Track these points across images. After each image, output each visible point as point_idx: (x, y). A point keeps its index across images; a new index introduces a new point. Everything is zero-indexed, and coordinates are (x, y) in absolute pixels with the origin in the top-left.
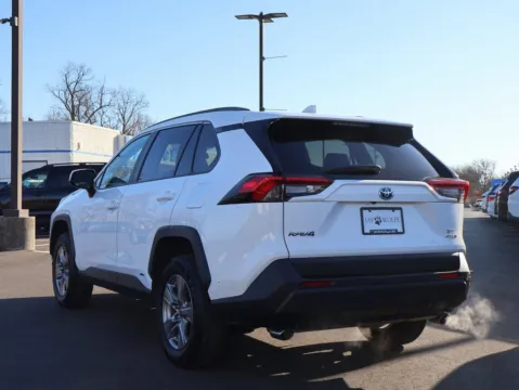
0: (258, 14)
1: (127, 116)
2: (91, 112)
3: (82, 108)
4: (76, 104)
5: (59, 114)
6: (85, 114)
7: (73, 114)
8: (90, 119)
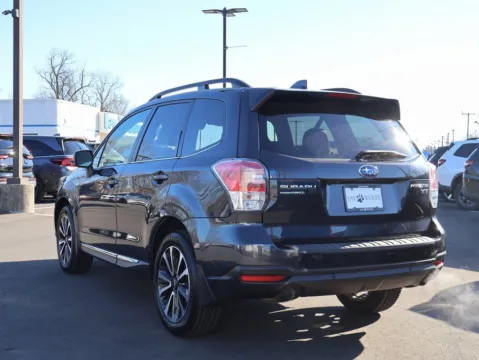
0: (222, 9)
1: (104, 97)
2: (73, 91)
3: (66, 88)
4: (60, 84)
5: (45, 92)
6: (68, 93)
7: (57, 93)
8: (72, 98)
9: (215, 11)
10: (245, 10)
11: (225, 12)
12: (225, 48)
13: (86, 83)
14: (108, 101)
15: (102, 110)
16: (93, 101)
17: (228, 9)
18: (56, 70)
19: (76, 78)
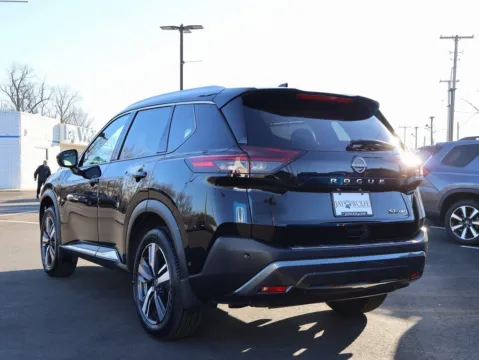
0: (179, 26)
1: (63, 110)
2: (33, 105)
3: (26, 101)
4: (21, 97)
5: (6, 106)
6: (29, 106)
7: (18, 106)
8: (32, 111)
9: (173, 28)
10: (200, 27)
11: (182, 29)
12: (182, 62)
13: (46, 96)
14: (67, 114)
15: (62, 122)
16: (53, 113)
17: (185, 25)
18: (17, 84)
19: (36, 91)
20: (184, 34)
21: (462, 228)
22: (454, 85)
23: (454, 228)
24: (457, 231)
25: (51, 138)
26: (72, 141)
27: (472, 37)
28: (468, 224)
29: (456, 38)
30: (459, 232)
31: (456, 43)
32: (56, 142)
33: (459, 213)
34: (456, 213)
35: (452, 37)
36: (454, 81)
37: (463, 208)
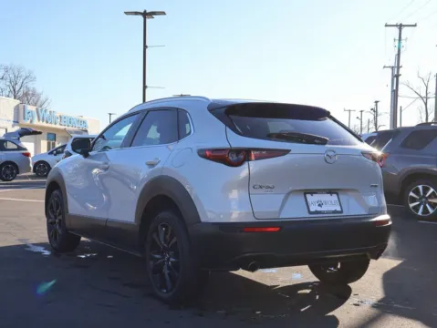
0: (142, 11)
9: (136, 13)
10: (163, 13)
11: (146, 15)
12: (145, 47)
14: (20, 94)
17: (148, 11)
20: (147, 20)
21: (419, 205)
22: (398, 72)
23: (411, 205)
24: (414, 208)
25: (11, 118)
26: (31, 121)
27: (415, 25)
28: (424, 201)
29: (400, 27)
30: (416, 208)
31: (400, 31)
32: (16, 122)
33: (417, 192)
34: (414, 192)
35: (396, 26)
36: (399, 67)
37: (420, 187)
